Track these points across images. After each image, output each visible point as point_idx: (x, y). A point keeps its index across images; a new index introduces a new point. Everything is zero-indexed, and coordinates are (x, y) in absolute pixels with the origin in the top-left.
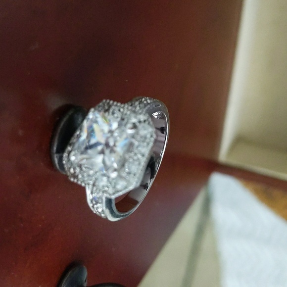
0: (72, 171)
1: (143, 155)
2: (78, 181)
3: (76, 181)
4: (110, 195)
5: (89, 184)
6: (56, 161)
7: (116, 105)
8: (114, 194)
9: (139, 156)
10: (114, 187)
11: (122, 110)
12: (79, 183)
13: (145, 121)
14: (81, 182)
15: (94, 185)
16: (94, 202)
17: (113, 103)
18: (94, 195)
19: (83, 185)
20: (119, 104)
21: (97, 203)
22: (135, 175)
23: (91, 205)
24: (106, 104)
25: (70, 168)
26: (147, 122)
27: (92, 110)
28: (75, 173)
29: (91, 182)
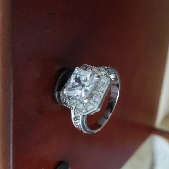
0: (64, 101)
1: (103, 92)
2: (67, 106)
3: (66, 106)
4: (84, 113)
5: (73, 107)
6: (57, 96)
7: (90, 67)
8: (86, 112)
9: (101, 93)
10: (86, 109)
11: (93, 69)
12: (68, 107)
13: (105, 75)
14: (69, 107)
15: (75, 108)
16: (75, 120)
17: (88, 66)
18: (75, 115)
19: (70, 108)
20: (92, 66)
21: (77, 120)
22: (97, 103)
23: (73, 122)
24: (85, 66)
25: (63, 99)
26: (106, 75)
27: (77, 67)
28: (66, 101)
29: (74, 107)
